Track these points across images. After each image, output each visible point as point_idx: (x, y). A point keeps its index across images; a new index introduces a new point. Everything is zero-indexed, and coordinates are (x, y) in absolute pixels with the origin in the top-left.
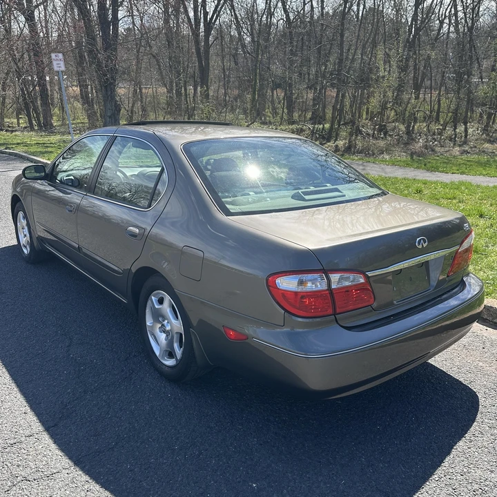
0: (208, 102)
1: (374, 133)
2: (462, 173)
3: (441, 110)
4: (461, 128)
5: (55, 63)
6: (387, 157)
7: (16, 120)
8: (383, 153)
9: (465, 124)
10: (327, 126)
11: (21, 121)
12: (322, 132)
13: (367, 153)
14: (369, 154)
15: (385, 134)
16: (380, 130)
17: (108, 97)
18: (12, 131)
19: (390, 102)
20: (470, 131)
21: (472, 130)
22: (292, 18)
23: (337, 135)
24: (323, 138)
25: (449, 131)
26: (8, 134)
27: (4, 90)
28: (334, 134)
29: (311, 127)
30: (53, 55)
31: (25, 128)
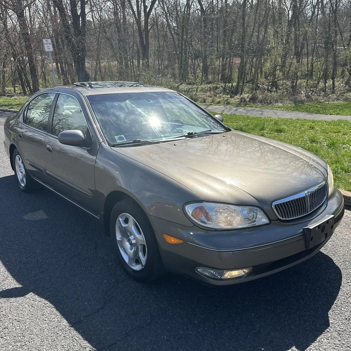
0: (149, 70)
1: (268, 88)
2: (338, 114)
3: (314, 70)
4: (330, 82)
5: (46, 46)
6: (280, 105)
7: (13, 89)
8: (277, 102)
9: (333, 79)
10: (235, 84)
11: (16, 89)
12: (231, 89)
13: (266, 102)
14: (267, 102)
15: (276, 88)
16: (272, 86)
17: (80, 69)
18: (12, 96)
19: (279, 65)
20: (337, 84)
21: (338, 83)
22: (205, 9)
23: (242, 90)
24: (233, 92)
25: (321, 85)
26: (9, 98)
27: (4, 67)
28: (240, 90)
29: (223, 85)
30: (44, 41)
31: (20, 93)
